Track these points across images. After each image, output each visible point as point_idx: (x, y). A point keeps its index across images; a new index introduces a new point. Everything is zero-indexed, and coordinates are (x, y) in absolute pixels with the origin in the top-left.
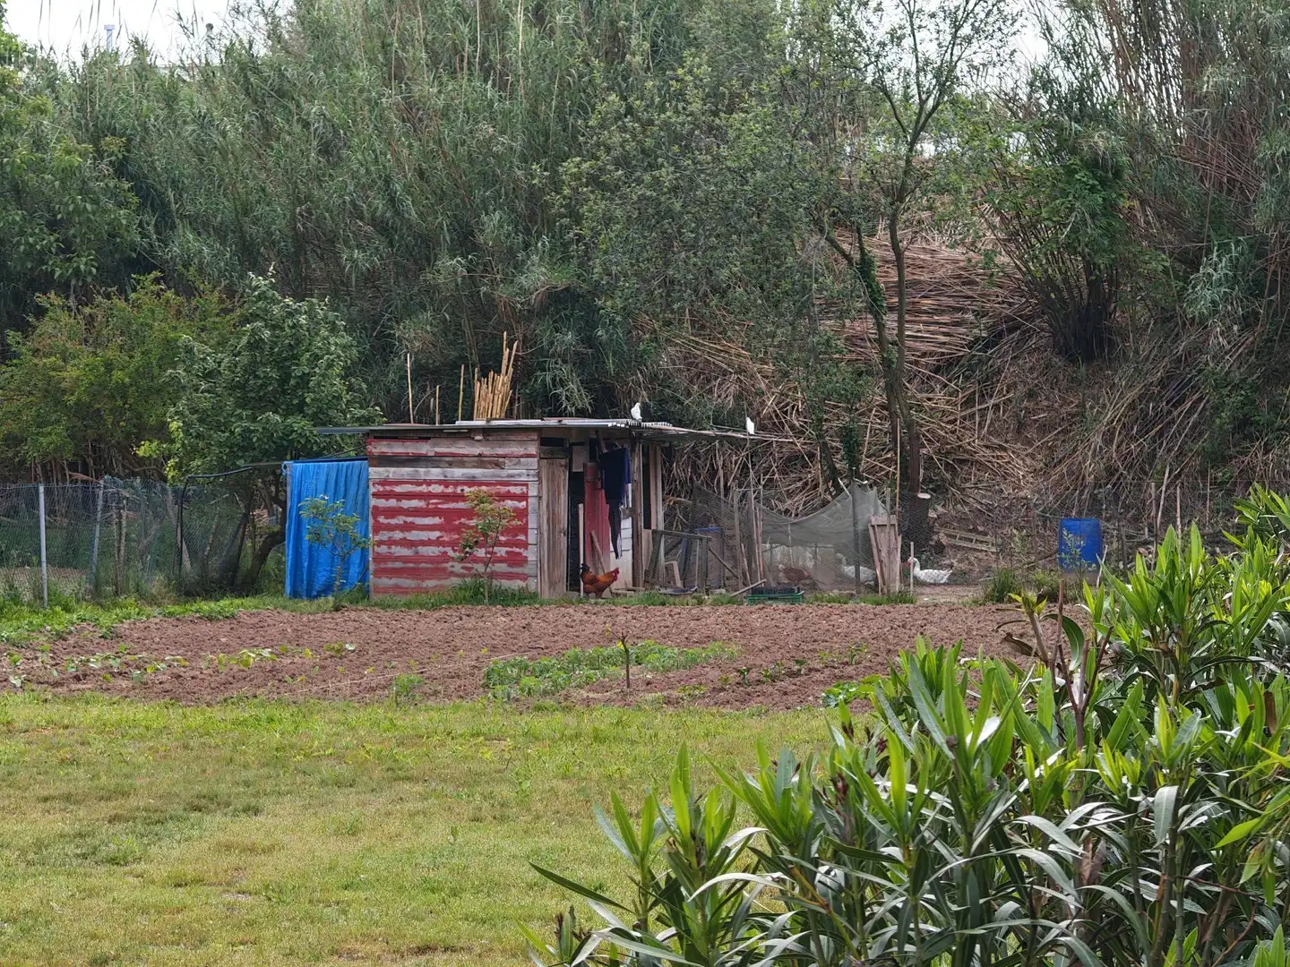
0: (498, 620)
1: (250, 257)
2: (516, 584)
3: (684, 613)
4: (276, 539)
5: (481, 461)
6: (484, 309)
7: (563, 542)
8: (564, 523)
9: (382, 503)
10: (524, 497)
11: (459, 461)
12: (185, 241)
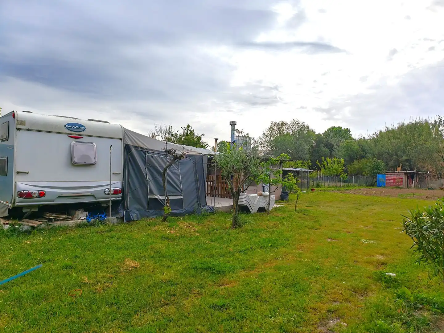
0: (399, 190)
1: (374, 156)
2: (401, 187)
3: (420, 190)
4: (376, 181)
5: (398, 175)
6: (398, 161)
7: (407, 183)
8: (407, 181)
9: (387, 179)
10: (402, 178)
11: (395, 175)
12: (368, 155)
